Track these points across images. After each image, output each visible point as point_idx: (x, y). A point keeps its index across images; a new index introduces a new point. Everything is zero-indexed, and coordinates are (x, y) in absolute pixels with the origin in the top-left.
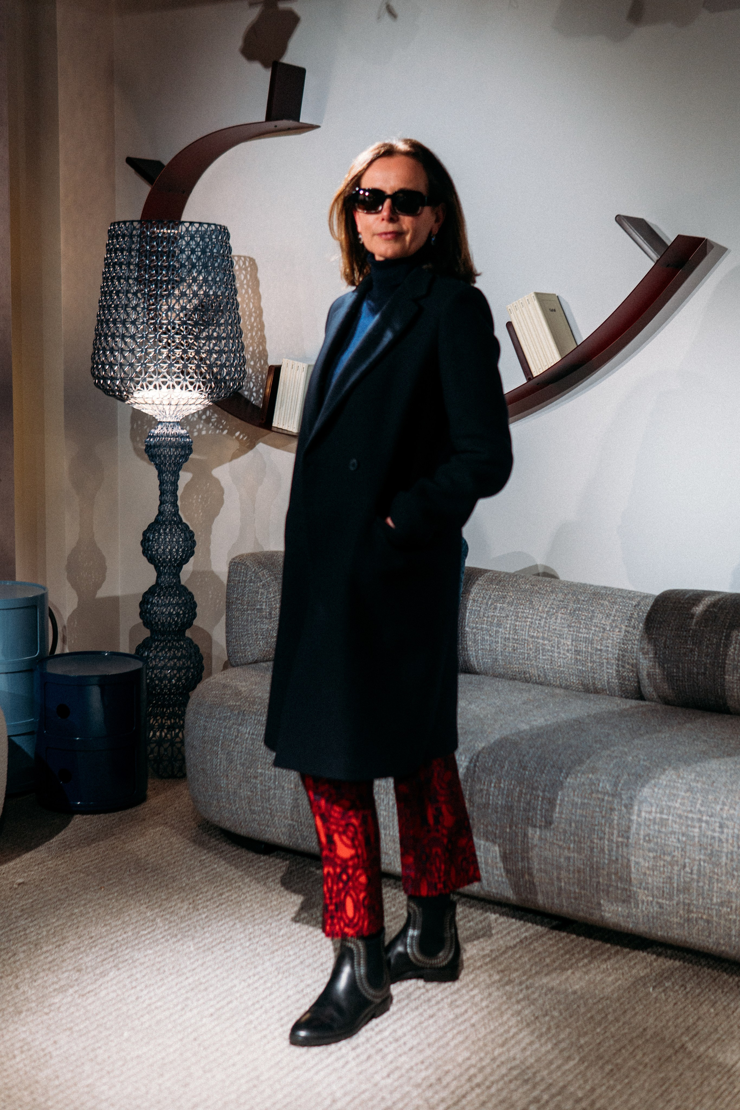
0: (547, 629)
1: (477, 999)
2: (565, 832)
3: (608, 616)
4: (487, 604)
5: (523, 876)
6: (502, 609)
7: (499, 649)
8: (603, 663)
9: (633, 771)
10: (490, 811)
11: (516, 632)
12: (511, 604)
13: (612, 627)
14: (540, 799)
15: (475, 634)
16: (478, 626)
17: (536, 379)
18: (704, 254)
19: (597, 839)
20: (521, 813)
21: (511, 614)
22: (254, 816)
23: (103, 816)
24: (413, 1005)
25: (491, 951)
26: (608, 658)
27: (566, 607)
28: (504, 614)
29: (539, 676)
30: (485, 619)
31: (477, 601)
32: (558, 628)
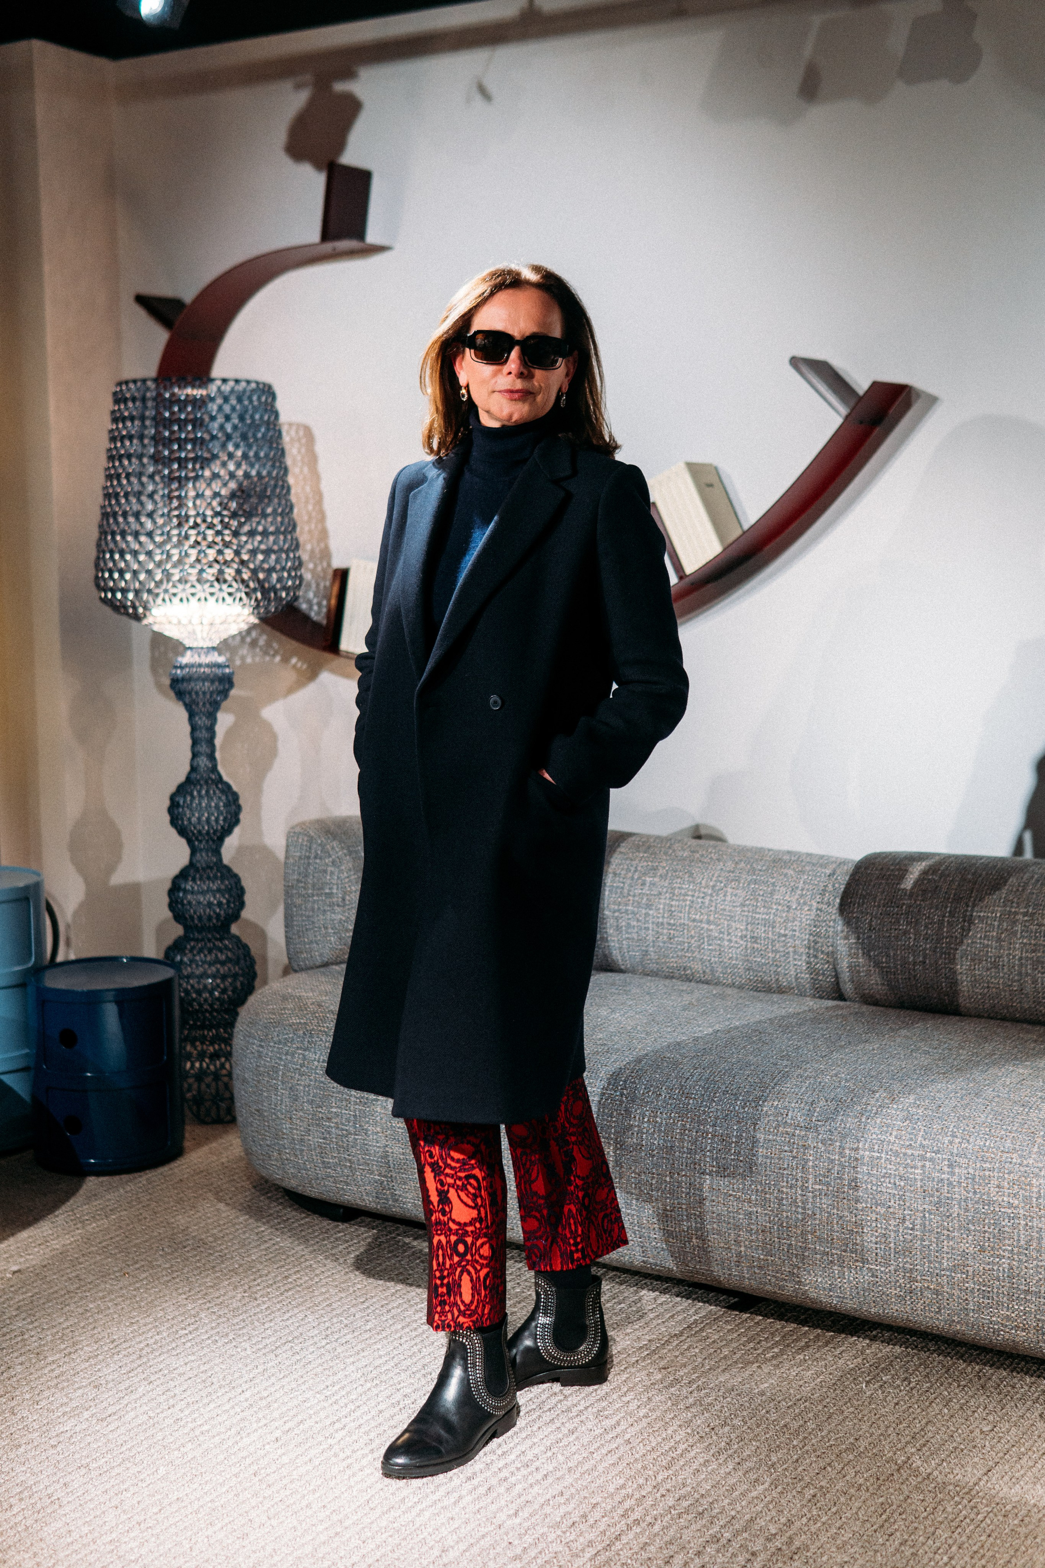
0: (713, 908)
1: (633, 1406)
3: (794, 889)
4: (632, 878)
5: (690, 1240)
6: (653, 884)
7: (650, 938)
8: (788, 953)
9: (832, 1095)
10: (643, 1154)
11: (671, 916)
12: (664, 877)
13: (799, 904)
14: (710, 1136)
15: (617, 919)
16: (622, 907)
17: (690, 577)
18: (908, 406)
19: (787, 1187)
20: (685, 1156)
21: (665, 890)
22: (329, 1170)
23: (125, 1177)
24: (547, 1417)
25: (649, 1341)
26: (795, 947)
27: (737, 880)
28: (655, 891)
29: (704, 972)
30: (631, 898)
31: (619, 875)
32: (728, 908)
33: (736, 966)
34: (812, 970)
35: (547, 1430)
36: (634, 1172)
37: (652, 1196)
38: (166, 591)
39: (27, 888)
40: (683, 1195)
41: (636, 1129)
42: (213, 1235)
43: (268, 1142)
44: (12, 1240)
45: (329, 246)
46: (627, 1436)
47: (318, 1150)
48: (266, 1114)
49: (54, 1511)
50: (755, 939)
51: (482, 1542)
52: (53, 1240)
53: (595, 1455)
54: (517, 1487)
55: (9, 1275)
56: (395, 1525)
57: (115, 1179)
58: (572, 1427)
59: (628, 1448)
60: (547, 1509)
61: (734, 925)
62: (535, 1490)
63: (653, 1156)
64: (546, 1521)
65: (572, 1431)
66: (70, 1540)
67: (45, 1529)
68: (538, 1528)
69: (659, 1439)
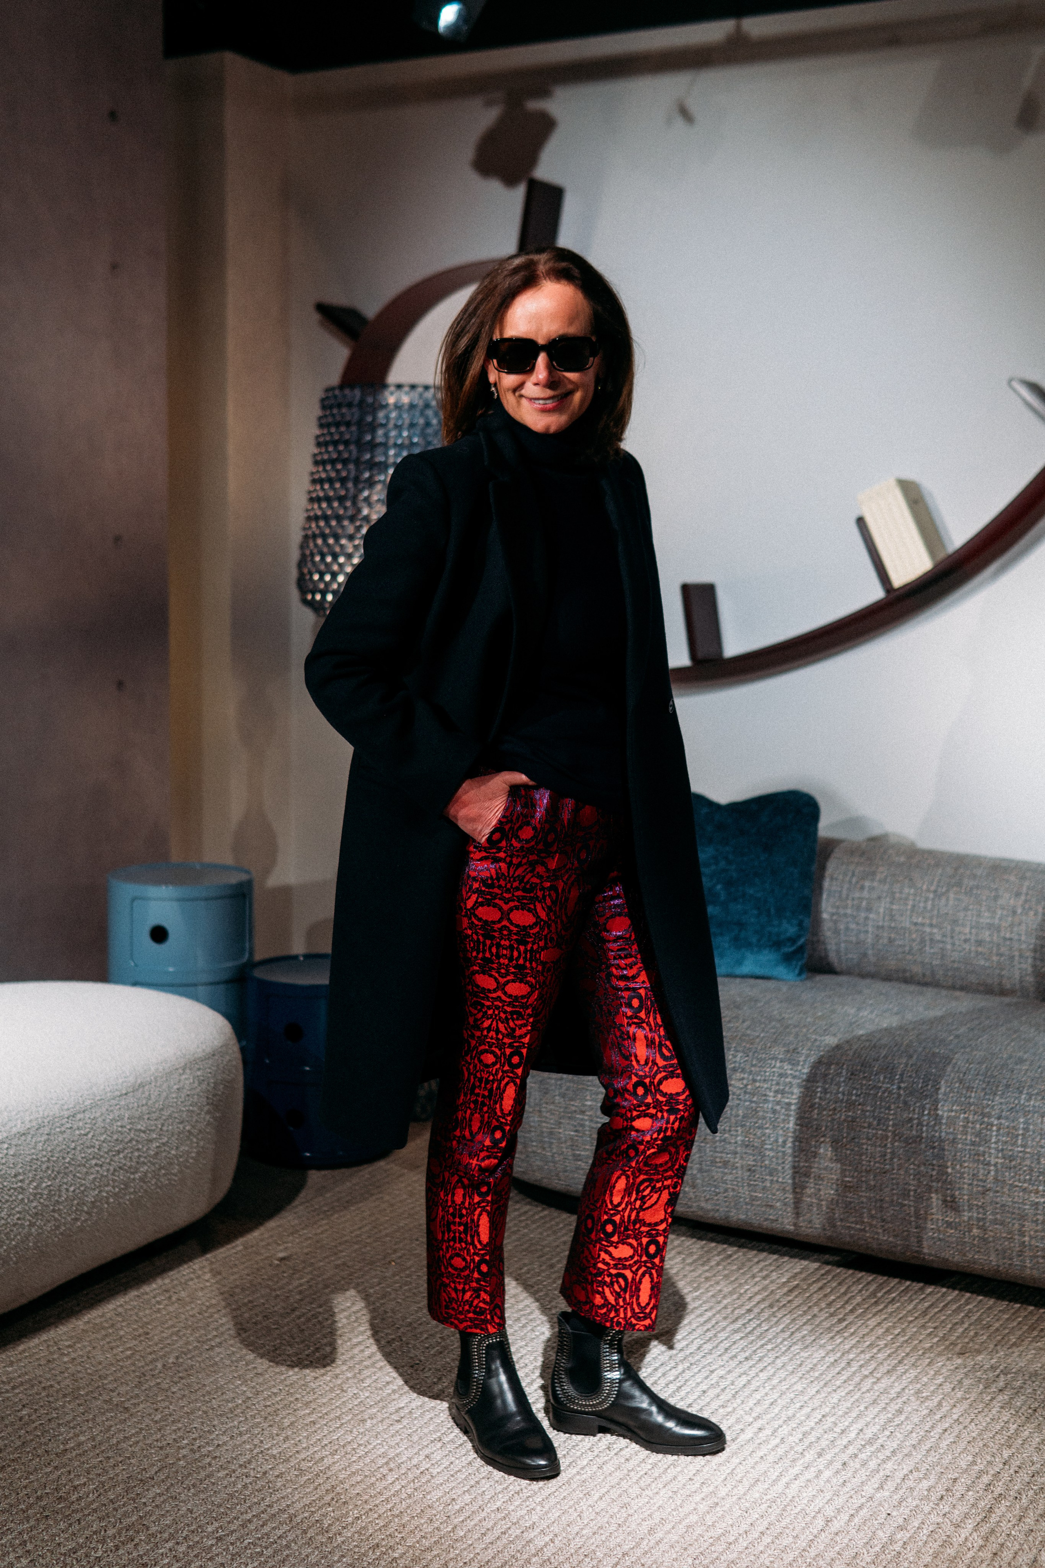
0: (935, 912)
1: (947, 1387)
2: (1031, 1170)
3: (1018, 895)
4: (850, 882)
5: (970, 1231)
6: (872, 889)
7: (870, 940)
8: (1014, 957)
10: (923, 1146)
11: (892, 918)
12: (883, 881)
13: (1024, 909)
14: (995, 1128)
15: (835, 922)
16: (842, 911)
17: (898, 592)
20: (968, 1147)
21: (884, 895)
22: (579, 1163)
23: (346, 1171)
24: (869, 1398)
25: (935, 1328)
26: (1020, 950)
27: (959, 884)
28: (874, 895)
29: (924, 975)
30: (849, 902)
31: (836, 879)
32: (951, 912)
33: (958, 969)
34: (1037, 973)
35: (874, 1410)
36: (913, 1163)
37: (931, 1187)
39: (241, 885)
40: (966, 1186)
41: (915, 1122)
44: (262, 1229)
46: (955, 1417)
47: (569, 1143)
49: (429, 1481)
50: (979, 943)
51: (861, 1513)
52: (303, 1229)
53: (932, 1434)
54: (870, 1463)
55: (277, 1262)
56: (769, 1497)
57: (337, 1173)
58: (897, 1407)
59: (961, 1427)
60: (910, 1483)
61: (957, 929)
62: (889, 1465)
63: (934, 1148)
64: (915, 1494)
65: (900, 1411)
66: (457, 1507)
67: (429, 1497)
68: (910, 1500)
69: (988, 1419)
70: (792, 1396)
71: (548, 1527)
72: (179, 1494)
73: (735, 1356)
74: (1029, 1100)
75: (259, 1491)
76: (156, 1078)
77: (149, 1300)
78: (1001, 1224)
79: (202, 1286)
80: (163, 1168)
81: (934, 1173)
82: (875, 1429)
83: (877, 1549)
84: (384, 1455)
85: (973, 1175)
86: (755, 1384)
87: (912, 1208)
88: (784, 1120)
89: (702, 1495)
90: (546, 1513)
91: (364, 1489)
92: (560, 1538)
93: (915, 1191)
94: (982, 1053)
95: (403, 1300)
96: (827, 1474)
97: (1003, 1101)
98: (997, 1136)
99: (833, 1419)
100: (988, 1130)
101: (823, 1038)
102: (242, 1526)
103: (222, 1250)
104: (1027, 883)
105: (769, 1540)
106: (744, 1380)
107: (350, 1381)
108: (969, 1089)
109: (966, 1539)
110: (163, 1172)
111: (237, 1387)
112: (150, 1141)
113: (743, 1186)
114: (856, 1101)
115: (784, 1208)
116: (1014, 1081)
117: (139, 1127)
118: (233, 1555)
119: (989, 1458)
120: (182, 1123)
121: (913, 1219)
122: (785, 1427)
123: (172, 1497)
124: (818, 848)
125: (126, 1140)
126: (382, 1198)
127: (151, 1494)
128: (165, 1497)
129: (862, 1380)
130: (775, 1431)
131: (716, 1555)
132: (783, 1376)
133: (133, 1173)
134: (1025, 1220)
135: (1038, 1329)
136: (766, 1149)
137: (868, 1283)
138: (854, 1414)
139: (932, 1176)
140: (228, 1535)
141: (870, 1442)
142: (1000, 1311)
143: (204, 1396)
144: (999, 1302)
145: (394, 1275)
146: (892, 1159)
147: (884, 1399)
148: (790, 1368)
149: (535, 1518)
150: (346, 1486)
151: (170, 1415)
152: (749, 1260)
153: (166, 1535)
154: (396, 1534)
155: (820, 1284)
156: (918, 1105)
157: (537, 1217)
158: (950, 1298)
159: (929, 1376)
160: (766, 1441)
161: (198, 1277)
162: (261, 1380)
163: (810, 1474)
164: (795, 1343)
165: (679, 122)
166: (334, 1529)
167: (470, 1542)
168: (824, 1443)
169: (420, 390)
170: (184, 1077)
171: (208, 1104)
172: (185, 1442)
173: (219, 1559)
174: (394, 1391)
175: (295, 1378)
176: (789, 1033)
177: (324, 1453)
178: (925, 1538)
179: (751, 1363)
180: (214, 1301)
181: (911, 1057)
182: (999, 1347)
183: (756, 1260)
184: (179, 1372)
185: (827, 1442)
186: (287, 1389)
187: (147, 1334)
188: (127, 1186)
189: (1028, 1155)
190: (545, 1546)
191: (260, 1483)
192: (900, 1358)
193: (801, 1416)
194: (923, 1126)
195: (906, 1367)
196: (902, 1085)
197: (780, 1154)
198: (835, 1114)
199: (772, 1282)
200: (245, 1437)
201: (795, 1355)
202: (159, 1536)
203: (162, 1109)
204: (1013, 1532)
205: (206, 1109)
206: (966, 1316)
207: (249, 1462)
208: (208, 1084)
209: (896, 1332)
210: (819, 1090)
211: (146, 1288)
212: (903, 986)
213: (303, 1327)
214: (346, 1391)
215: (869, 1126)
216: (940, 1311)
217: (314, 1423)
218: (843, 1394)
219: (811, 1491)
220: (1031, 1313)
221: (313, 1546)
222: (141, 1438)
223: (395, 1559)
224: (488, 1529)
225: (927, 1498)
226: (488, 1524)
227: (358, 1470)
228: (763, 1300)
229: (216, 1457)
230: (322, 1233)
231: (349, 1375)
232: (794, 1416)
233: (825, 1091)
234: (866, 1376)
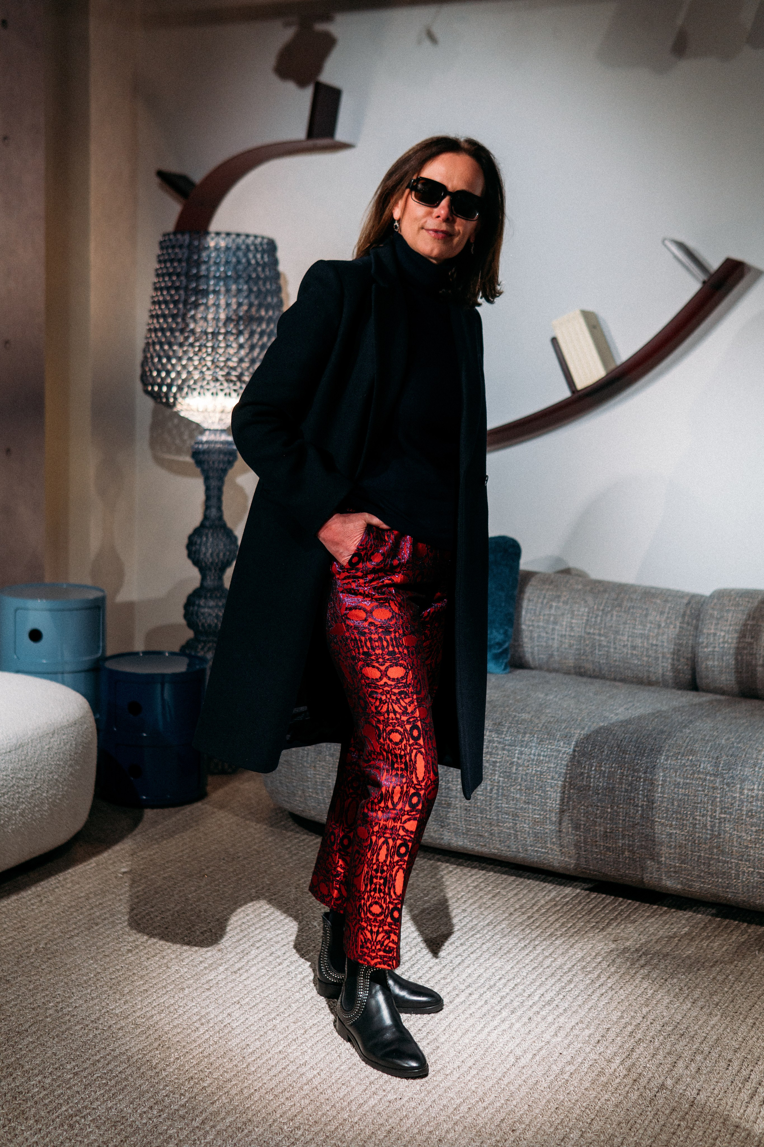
0: (603, 625)
1: (604, 965)
2: (667, 810)
3: (662, 613)
4: (542, 603)
5: (623, 853)
6: (557, 608)
7: (556, 645)
8: (658, 658)
9: (730, 752)
10: (591, 793)
11: (572, 629)
12: (566, 603)
13: (667, 624)
14: (642, 780)
15: (531, 631)
16: (536, 624)
17: (580, 393)
18: (741, 277)
19: (700, 816)
20: (623, 794)
21: (566, 612)
23: (172, 810)
24: (549, 972)
25: (597, 923)
26: (663, 653)
27: (620, 605)
28: (559, 613)
29: (594, 670)
30: (542, 617)
31: (533, 600)
32: (614, 625)
33: (618, 666)
34: (675, 670)
35: (552, 981)
36: (583, 805)
37: (596, 822)
38: (202, 387)
39: (96, 600)
41: (586, 775)
42: (255, 850)
43: (295, 784)
44: (110, 851)
45: (311, 143)
46: (609, 985)
48: (294, 764)
49: (230, 1032)
50: (634, 648)
51: (541, 1053)
52: (140, 851)
53: (593, 997)
54: (548, 1018)
55: (120, 875)
56: (475, 1042)
57: (166, 811)
58: (568, 979)
59: (613, 992)
60: (576, 1032)
61: (618, 637)
62: (562, 1019)
63: (599, 794)
64: (579, 1039)
65: (570, 981)
66: (250, 1051)
67: (230, 1043)
68: (576, 1043)
69: (633, 987)
70: (494, 970)
71: (316, 1064)
72: (46, 1042)
73: (454, 943)
74: (667, 760)
75: (106, 1039)
76: (32, 740)
77: (26, 902)
78: (645, 848)
79: (65, 892)
80: (37, 806)
81: (598, 812)
82: (552, 994)
83: (552, 1078)
84: (197, 1013)
85: (626, 813)
86: (467, 962)
87: (582, 837)
88: (491, 774)
89: (428, 1041)
90: (315, 1054)
91: (183, 1038)
92: (325, 1072)
93: (585, 825)
94: (634, 726)
95: (213, 902)
96: (518, 1025)
97: (649, 760)
98: (643, 785)
99: (522, 987)
100: (637, 781)
101: (520, 715)
102: (93, 1064)
103: (80, 866)
104: (669, 605)
105: (475, 1072)
106: (459, 959)
107: (173, 961)
108: (625, 752)
109: (615, 1070)
110: (37, 809)
111: (90, 965)
112: (28, 786)
113: (461, 821)
114: (543, 760)
115: (490, 837)
116: (657, 747)
117: (19, 776)
118: (85, 1085)
119: (632, 1014)
120: (51, 773)
121: (582, 845)
122: (488, 992)
123: (41, 1044)
124: (519, 578)
125: (9, 786)
126: (199, 829)
127: (26, 1042)
128: (36, 1044)
129: (544, 959)
130: (481, 995)
131: (437, 1083)
132: (487, 957)
133: (15, 810)
134: (662, 846)
135: (670, 923)
136: (478, 794)
137: (550, 891)
138: (537, 984)
139: (596, 814)
140: (82, 1071)
141: (549, 1003)
142: (643, 911)
143: (65, 971)
144: (643, 904)
145: (206, 885)
146: (568, 802)
147: (559, 973)
148: (493, 951)
149: (307, 1058)
150: (170, 1036)
151: (40, 985)
152: (465, 874)
153: (36, 1071)
154: (206, 1070)
155: (515, 892)
156: (587, 763)
157: (311, 843)
158: (608, 901)
159: (591, 957)
160: (474, 1003)
161: (62, 886)
162: (108, 959)
163: (506, 1025)
164: (496, 934)
165: (427, 43)
166: (160, 1067)
167: (259, 1075)
168: (516, 1004)
169: (234, 236)
170: (52, 740)
171: (71, 759)
172: (52, 1004)
173: (76, 1089)
174: (205, 968)
175: (132, 958)
176: (496, 712)
177: (154, 1012)
178: (586, 1070)
179: (464, 947)
180: (73, 903)
181: (583, 729)
182: (641, 936)
183: (470, 874)
184: (47, 954)
185: (518, 1004)
186: (127, 966)
187: (24, 927)
188: (10, 818)
189: (665, 800)
190: (314, 1077)
191: (106, 1034)
192: (571, 944)
193: (500, 984)
194: (591, 778)
195: (576, 950)
196: (577, 749)
197: (488, 798)
198: (529, 769)
199: (481, 890)
200: (96, 1001)
201: (496, 942)
202: (31, 1072)
203: (37, 763)
204: (648, 1065)
205: (69, 763)
206: (619, 914)
207: (99, 1019)
208: (71, 745)
209: (569, 926)
210: (517, 752)
211: (24, 894)
212: (580, 679)
213: (140, 922)
214: (170, 968)
215: (553, 778)
216: (601, 911)
217: (147, 991)
218: (530, 969)
219: (506, 1037)
220: (665, 912)
221: (145, 1079)
222: (19, 1002)
223: (204, 1088)
224: (273, 1066)
225: (588, 1042)
226: (272, 1063)
227: (178, 1024)
228: (475, 902)
229: (74, 1015)
230: (154, 854)
231: (173, 956)
232: (495, 985)
233: (521, 753)
234: (547, 957)
